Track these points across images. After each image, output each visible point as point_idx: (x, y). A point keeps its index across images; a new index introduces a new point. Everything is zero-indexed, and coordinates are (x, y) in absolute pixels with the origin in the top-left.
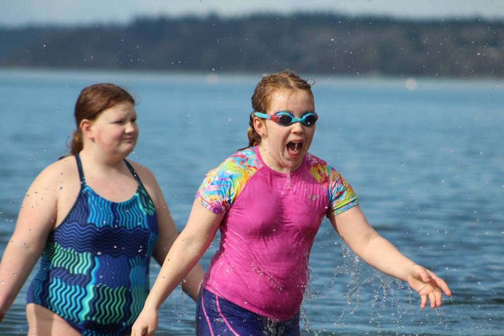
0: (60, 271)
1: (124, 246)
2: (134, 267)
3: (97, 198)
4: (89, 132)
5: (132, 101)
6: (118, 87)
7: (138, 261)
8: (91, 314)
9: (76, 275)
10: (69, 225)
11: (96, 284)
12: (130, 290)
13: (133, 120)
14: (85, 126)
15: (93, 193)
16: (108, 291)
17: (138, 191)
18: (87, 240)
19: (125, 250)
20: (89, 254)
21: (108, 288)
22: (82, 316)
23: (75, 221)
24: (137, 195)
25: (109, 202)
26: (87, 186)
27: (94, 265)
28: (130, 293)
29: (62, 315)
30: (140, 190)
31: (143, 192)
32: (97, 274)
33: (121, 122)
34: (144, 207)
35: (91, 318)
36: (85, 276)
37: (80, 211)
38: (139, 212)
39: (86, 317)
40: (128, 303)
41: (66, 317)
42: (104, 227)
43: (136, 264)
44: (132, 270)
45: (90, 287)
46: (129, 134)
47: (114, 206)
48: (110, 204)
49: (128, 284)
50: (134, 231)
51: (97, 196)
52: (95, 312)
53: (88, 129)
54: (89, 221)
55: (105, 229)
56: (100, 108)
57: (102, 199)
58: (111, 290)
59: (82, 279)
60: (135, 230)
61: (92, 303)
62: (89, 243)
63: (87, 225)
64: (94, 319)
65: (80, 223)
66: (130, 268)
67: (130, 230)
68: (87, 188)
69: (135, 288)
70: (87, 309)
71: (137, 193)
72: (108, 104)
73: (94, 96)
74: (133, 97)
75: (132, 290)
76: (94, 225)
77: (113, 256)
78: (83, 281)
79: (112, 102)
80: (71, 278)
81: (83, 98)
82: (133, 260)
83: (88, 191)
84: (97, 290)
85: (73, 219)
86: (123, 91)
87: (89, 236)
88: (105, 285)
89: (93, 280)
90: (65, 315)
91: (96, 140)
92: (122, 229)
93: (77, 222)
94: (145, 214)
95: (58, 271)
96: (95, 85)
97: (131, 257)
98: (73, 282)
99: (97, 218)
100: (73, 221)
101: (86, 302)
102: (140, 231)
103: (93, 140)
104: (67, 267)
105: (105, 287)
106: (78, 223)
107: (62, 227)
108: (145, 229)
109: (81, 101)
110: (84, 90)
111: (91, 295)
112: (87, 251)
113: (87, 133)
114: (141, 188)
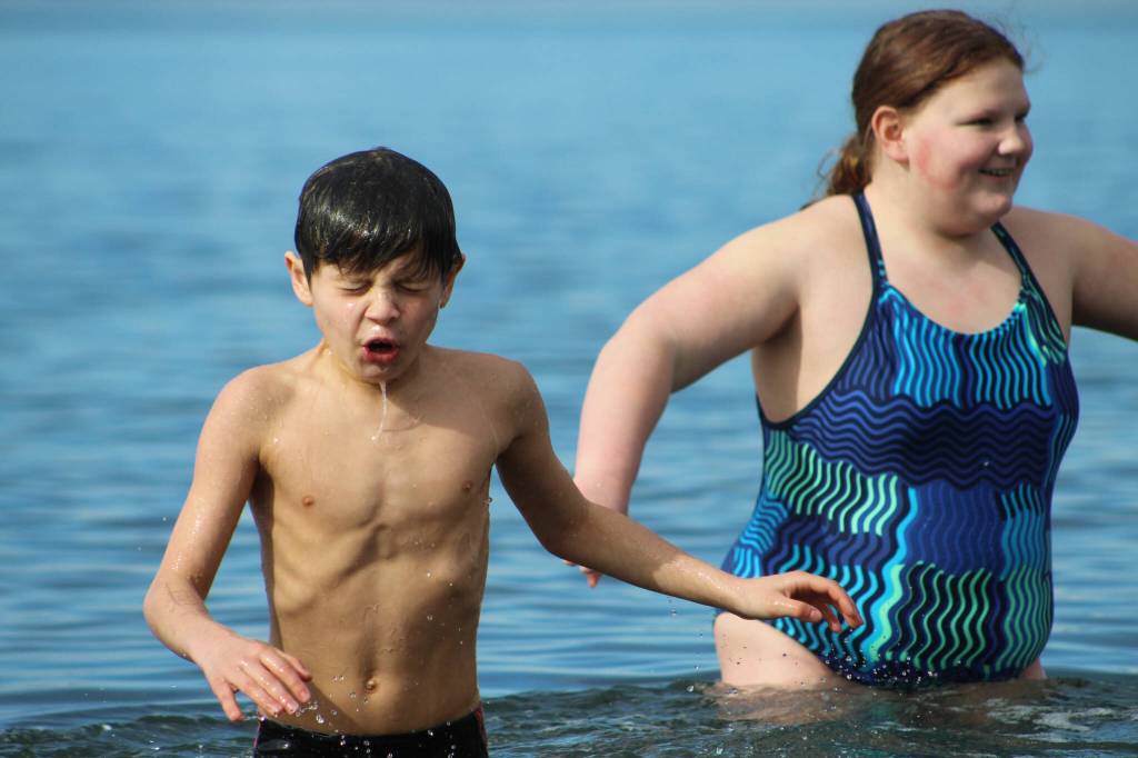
0: (812, 525)
1: (988, 456)
2: (1013, 515)
3: (915, 321)
4: (893, 144)
5: (1018, 60)
6: (980, 23)
7: (1025, 497)
8: (894, 645)
9: (855, 536)
10: (840, 399)
11: (908, 562)
12: (1002, 578)
13: (1020, 117)
14: (885, 123)
15: (906, 305)
16: (942, 580)
17: (1023, 297)
18: (891, 443)
19: (989, 467)
20: (894, 480)
21: (941, 572)
22: (872, 648)
23: (859, 387)
24: (1023, 307)
25: (947, 333)
26: (891, 287)
27: (904, 508)
28: (1002, 586)
29: (815, 645)
30: (1027, 293)
31: (1036, 296)
32: (912, 534)
33: (986, 121)
34: (1040, 342)
35: (896, 656)
36: (879, 539)
37: (872, 360)
38: (1028, 358)
39: (882, 650)
40: (997, 613)
41: (826, 653)
42: (935, 405)
43: (1020, 507)
44: (1009, 521)
45: (893, 571)
46: (1008, 156)
47: (961, 342)
48: (950, 338)
49: (996, 562)
50: (1015, 413)
51: (915, 315)
52: (907, 636)
53: (893, 133)
54: (897, 390)
55: (938, 410)
56: (929, 79)
57: (931, 323)
58: (951, 577)
59: (873, 545)
60: (1018, 409)
61: (899, 615)
62: (895, 451)
63: (890, 398)
64: (904, 656)
65: (873, 392)
66: (1004, 517)
67: (1005, 411)
68: (891, 291)
69: (1014, 573)
70: (884, 631)
71: (1020, 302)
72: (950, 70)
73: (909, 46)
74: (1021, 50)
75: (1008, 577)
76: (911, 399)
77: (956, 485)
78: (875, 552)
79: (964, 63)
80: (841, 544)
81: (881, 50)
82: (1013, 496)
83: (891, 299)
84: (910, 577)
85: (855, 382)
86: (993, 31)
87: (896, 431)
88: (932, 566)
89: (902, 552)
90: (822, 646)
91: (913, 166)
92: (985, 408)
93: (866, 390)
94: (1043, 362)
95: (806, 525)
96: (917, 14)
97: (1006, 488)
98: (845, 557)
99: (916, 381)
100: (852, 388)
101: (881, 611)
102: (1031, 412)
103: (905, 163)
104: (830, 516)
105: (932, 572)
106: (868, 394)
107: (822, 405)
108: (1043, 407)
109: (877, 60)
110: (882, 30)
111: (895, 593)
112: (890, 471)
113: (887, 145)
114: (1030, 287)
